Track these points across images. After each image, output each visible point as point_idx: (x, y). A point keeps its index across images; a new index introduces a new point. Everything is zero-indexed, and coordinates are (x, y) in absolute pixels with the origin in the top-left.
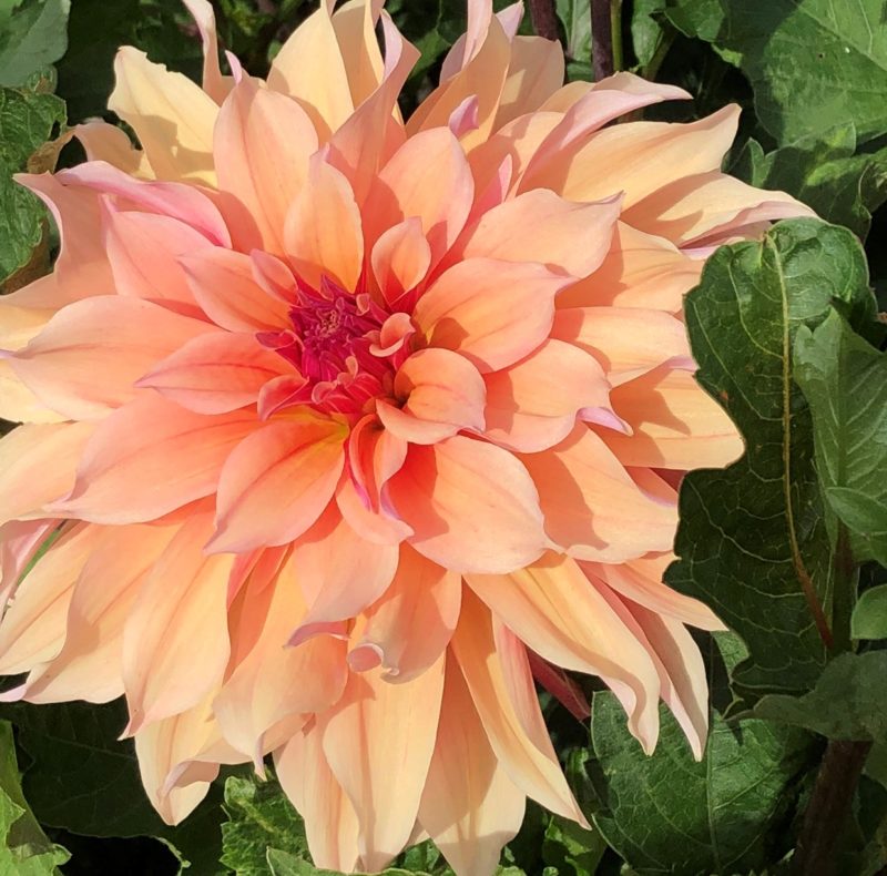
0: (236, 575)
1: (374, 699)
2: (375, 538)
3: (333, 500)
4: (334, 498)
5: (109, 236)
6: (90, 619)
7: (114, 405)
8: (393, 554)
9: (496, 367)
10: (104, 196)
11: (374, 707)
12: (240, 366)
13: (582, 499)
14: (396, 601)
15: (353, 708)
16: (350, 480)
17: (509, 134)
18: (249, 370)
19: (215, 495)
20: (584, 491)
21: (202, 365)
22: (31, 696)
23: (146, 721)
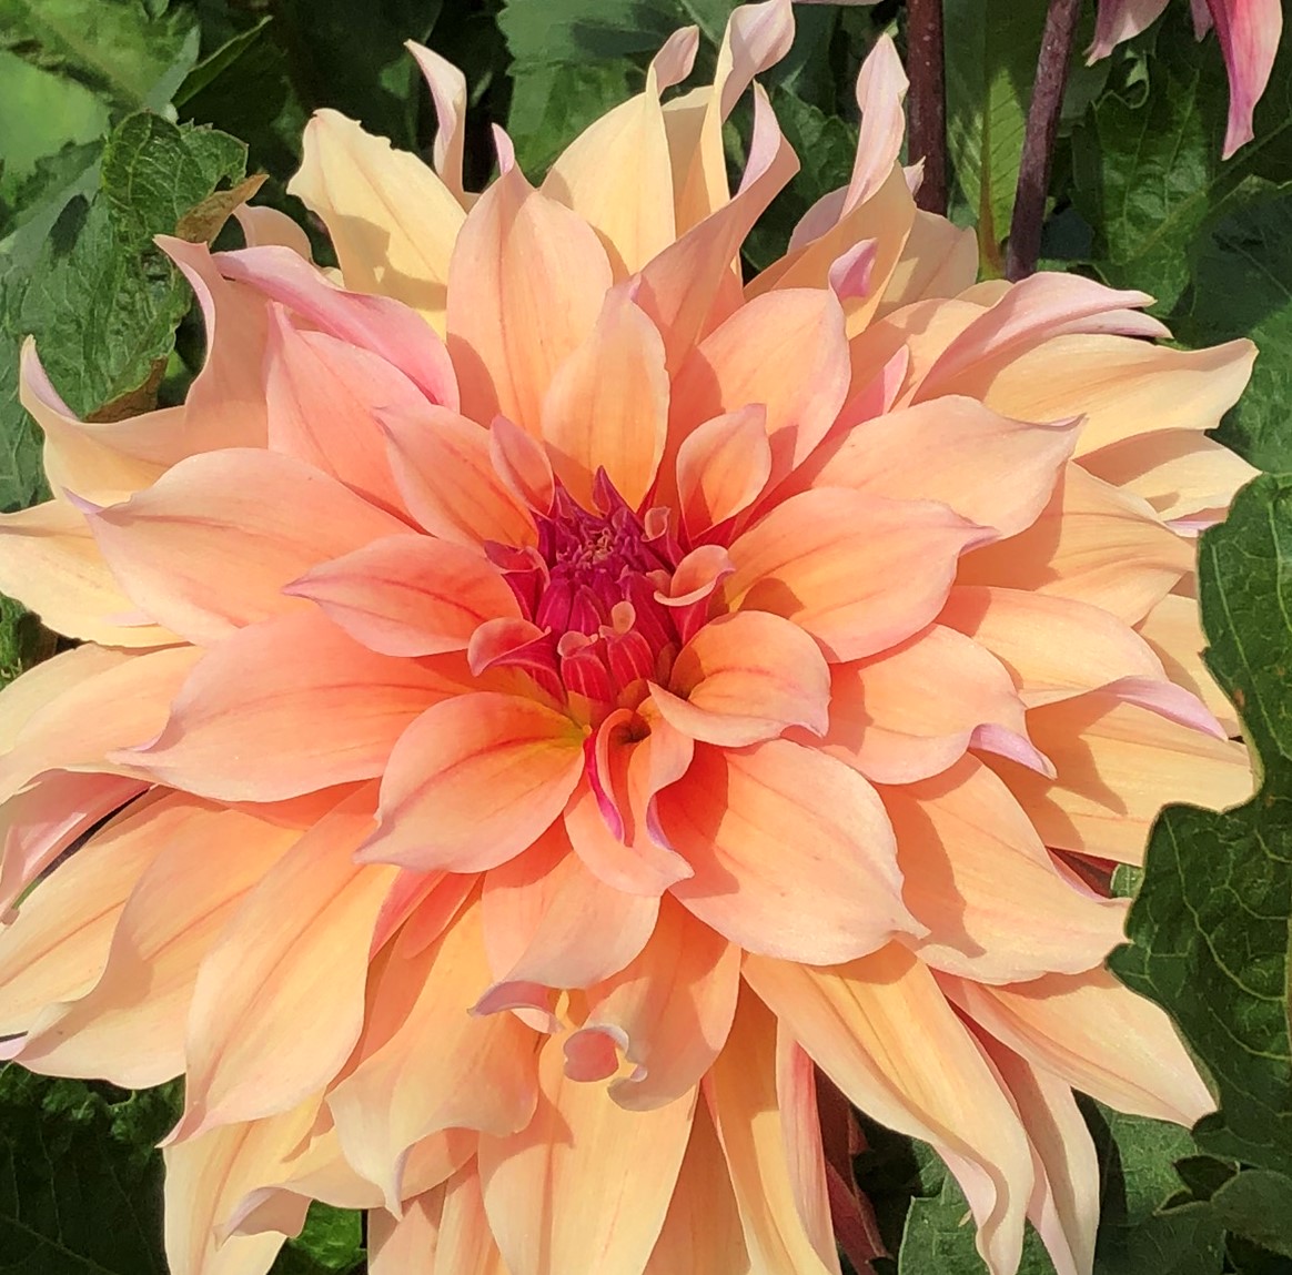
0: (391, 911)
1: (572, 1146)
2: (623, 881)
3: (560, 821)
4: (561, 817)
5: (275, 365)
6: (145, 949)
7: (239, 623)
8: (650, 909)
9: (844, 657)
10: (276, 304)
11: (568, 1158)
12: (441, 597)
13: (951, 877)
14: (642, 984)
15: (538, 1152)
16: (592, 794)
17: (902, 324)
18: (455, 608)
19: (380, 779)
20: (955, 865)
21: (387, 582)
22: (29, 1058)
23: (207, 1123)
